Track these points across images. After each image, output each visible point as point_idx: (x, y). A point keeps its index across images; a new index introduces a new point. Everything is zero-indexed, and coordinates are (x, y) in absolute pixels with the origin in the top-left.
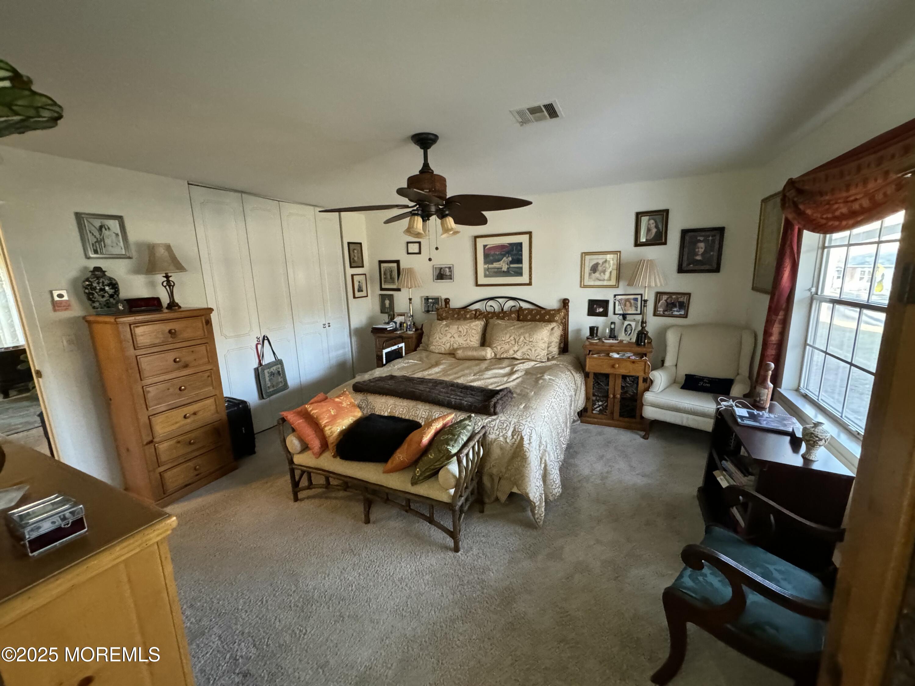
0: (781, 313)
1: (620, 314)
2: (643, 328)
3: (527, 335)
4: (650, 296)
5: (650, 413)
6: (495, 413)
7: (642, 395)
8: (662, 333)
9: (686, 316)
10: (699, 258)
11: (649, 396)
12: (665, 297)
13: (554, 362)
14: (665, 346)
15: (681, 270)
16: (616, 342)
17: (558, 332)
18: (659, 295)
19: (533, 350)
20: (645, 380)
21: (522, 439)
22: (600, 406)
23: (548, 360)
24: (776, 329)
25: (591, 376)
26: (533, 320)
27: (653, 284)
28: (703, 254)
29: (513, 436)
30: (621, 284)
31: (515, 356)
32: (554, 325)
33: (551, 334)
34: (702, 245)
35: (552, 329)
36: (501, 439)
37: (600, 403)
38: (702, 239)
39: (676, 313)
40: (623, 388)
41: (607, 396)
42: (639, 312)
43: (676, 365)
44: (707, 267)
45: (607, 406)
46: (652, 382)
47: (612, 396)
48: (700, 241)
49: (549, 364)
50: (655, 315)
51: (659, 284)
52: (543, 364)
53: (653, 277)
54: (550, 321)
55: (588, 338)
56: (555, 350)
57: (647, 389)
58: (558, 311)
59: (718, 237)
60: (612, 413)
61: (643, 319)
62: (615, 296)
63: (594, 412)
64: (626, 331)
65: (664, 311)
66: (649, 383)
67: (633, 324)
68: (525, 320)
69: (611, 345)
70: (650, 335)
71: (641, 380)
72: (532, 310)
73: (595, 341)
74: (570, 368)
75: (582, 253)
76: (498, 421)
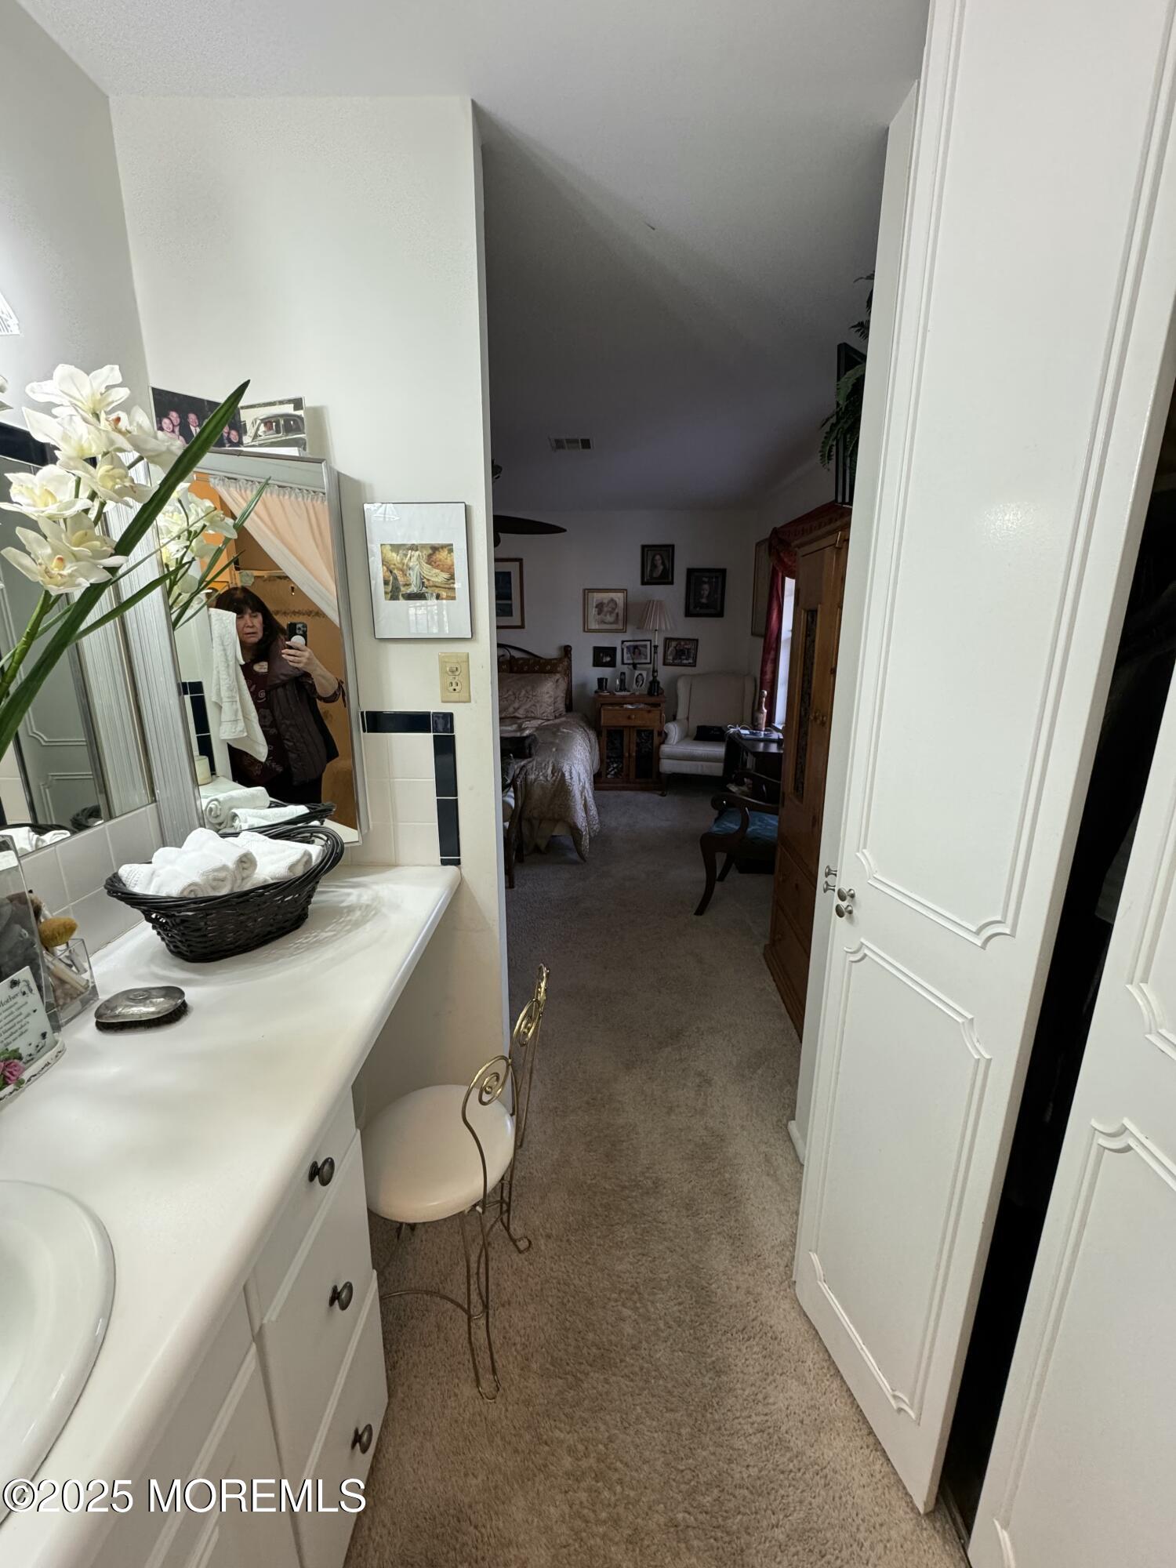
0: (773, 653)
1: (629, 664)
2: (654, 677)
3: (529, 688)
4: (658, 641)
5: (667, 766)
6: (530, 756)
7: (659, 747)
8: (673, 682)
9: (694, 665)
10: (704, 601)
11: (666, 749)
12: (674, 644)
13: (563, 719)
14: (677, 696)
15: (688, 613)
16: (628, 693)
17: (563, 685)
18: (668, 641)
19: (538, 705)
20: (660, 734)
21: (563, 775)
22: (614, 768)
23: (556, 717)
24: (769, 668)
25: (604, 733)
26: (531, 671)
27: (664, 627)
28: (708, 596)
29: (553, 773)
30: (630, 628)
31: (517, 714)
32: (558, 676)
33: (557, 687)
34: (706, 586)
35: (557, 681)
36: (541, 778)
37: (615, 765)
38: (706, 580)
39: (685, 662)
40: (638, 745)
41: (621, 756)
42: (648, 661)
43: (688, 719)
44: (712, 611)
45: (622, 768)
46: (666, 735)
47: (627, 755)
48: (705, 583)
49: (557, 721)
50: (665, 664)
51: (669, 628)
52: (551, 722)
53: (663, 620)
54: (553, 672)
55: (596, 692)
56: (561, 706)
57: (663, 743)
58: (560, 660)
59: (720, 580)
60: (628, 775)
61: (654, 668)
62: (623, 642)
63: (609, 776)
64: (637, 681)
65: (674, 659)
66: (664, 737)
67: (644, 674)
68: (520, 671)
69: (624, 697)
70: (661, 685)
71: (656, 734)
72: (529, 660)
73: (606, 693)
74: (583, 724)
75: (584, 590)
76: (535, 763)
